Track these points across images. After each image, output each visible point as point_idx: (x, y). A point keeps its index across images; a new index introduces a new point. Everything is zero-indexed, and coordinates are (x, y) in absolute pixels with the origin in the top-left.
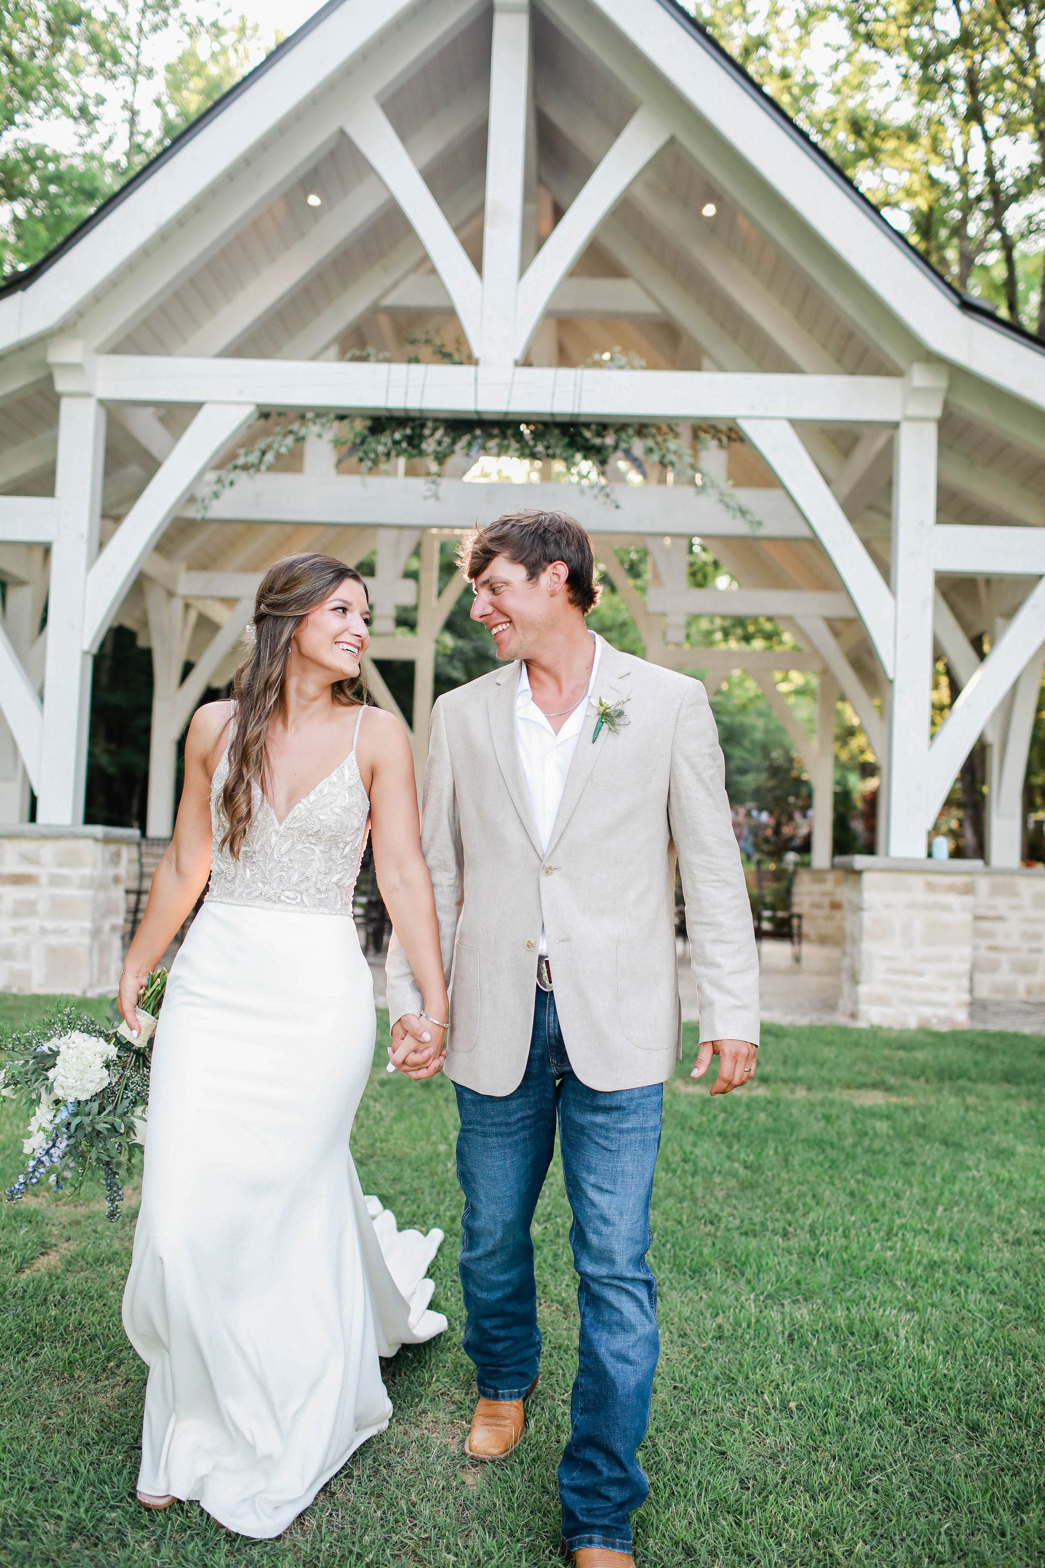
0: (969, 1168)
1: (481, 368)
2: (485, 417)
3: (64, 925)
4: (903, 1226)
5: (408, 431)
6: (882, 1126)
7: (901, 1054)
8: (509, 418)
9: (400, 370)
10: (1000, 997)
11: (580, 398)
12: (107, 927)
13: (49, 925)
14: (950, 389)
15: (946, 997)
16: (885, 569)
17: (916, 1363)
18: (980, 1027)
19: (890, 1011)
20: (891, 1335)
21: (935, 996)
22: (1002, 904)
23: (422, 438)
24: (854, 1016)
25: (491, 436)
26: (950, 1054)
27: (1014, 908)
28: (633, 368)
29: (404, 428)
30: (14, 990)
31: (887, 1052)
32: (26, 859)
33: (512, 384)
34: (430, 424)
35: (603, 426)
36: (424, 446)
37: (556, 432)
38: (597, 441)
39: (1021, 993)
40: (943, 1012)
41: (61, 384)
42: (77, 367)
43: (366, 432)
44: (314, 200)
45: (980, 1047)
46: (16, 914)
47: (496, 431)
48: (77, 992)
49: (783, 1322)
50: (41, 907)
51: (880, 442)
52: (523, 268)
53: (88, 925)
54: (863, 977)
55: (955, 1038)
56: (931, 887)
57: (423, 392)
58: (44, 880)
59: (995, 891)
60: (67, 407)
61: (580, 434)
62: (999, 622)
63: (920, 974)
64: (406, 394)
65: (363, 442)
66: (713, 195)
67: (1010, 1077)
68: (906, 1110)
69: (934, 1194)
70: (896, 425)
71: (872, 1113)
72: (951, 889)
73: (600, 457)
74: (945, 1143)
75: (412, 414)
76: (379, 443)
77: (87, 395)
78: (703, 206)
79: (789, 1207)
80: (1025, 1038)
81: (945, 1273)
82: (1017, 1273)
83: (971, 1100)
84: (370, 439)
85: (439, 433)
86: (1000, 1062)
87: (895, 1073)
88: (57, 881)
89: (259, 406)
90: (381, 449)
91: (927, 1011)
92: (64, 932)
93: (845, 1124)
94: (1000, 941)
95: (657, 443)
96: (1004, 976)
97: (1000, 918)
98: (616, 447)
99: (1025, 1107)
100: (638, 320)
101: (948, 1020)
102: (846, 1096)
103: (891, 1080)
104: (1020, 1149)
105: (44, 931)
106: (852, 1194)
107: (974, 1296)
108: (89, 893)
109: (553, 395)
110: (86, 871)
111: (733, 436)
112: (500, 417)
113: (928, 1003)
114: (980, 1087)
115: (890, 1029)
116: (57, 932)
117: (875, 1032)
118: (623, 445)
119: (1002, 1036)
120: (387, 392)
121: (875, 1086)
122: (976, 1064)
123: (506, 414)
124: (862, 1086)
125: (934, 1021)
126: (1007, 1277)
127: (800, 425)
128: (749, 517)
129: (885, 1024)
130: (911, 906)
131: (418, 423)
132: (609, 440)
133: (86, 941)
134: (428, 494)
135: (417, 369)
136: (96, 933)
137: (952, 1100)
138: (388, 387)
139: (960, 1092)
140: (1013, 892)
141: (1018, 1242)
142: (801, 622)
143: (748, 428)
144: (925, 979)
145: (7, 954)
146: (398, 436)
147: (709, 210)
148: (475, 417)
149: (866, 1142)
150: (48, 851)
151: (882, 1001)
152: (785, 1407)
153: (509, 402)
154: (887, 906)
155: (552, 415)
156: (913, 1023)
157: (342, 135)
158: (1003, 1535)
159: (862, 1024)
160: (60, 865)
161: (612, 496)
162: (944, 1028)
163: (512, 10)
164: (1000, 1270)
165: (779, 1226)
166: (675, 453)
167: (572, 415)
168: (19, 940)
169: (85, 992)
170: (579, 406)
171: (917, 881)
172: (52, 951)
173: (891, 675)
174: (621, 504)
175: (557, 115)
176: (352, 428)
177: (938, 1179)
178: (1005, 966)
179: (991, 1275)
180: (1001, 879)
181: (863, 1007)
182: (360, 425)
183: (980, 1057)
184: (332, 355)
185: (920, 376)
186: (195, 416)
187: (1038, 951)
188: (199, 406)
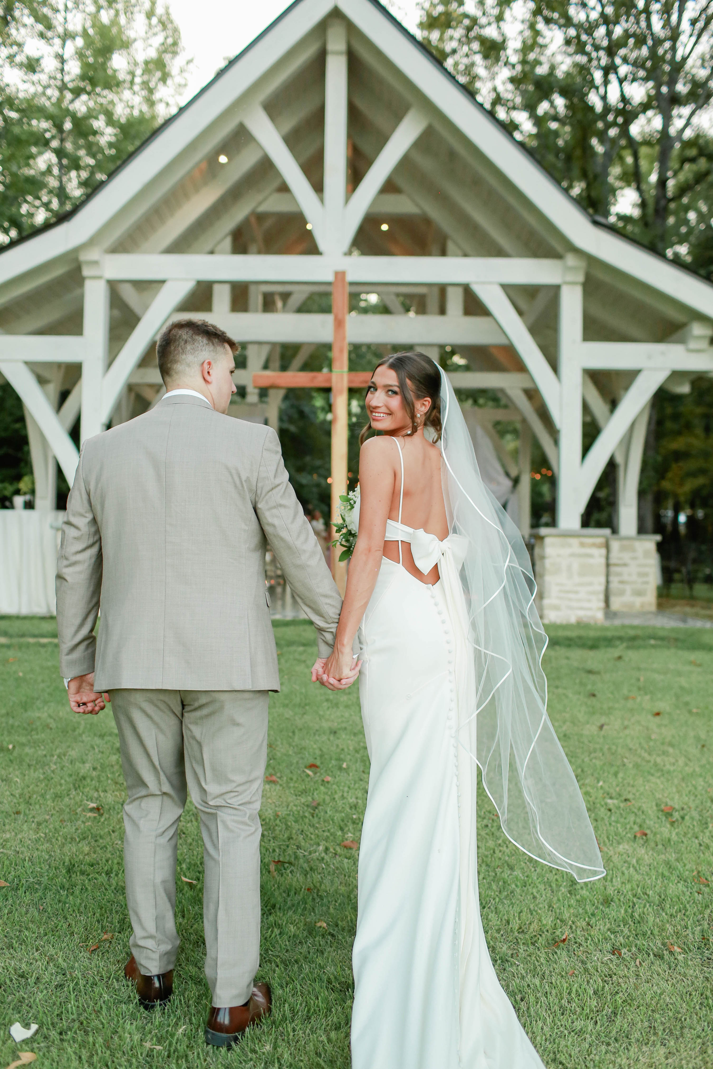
1: (324, 257)
10: (625, 609)
14: (589, 267)
15: (590, 605)
16: (554, 365)
18: (611, 624)
19: (561, 613)
21: (585, 605)
22: (626, 556)
27: (634, 558)
39: (637, 607)
40: (589, 613)
41: (86, 272)
42: (96, 263)
44: (223, 159)
51: (549, 294)
52: (347, 200)
54: (546, 594)
56: (582, 545)
59: (624, 549)
60: (88, 285)
63: (577, 592)
70: (558, 287)
72: (594, 545)
77: (99, 278)
89: (198, 281)
91: (581, 613)
94: (626, 578)
96: (628, 598)
97: (625, 565)
101: (592, 617)
113: (582, 608)
115: (561, 624)
125: (585, 618)
127: (506, 288)
129: (558, 621)
130: (573, 555)
140: (631, 549)
143: (476, 289)
144: (580, 596)
151: (556, 608)
154: (559, 556)
156: (573, 620)
157: (242, 127)
159: (546, 621)
162: (590, 622)
163: (337, 53)
171: (575, 542)
173: (559, 427)
175: (361, 105)
178: (628, 592)
180: (626, 543)
181: (547, 612)
184: (228, 243)
185: (571, 260)
186: (161, 287)
187: (646, 583)
188: (163, 282)
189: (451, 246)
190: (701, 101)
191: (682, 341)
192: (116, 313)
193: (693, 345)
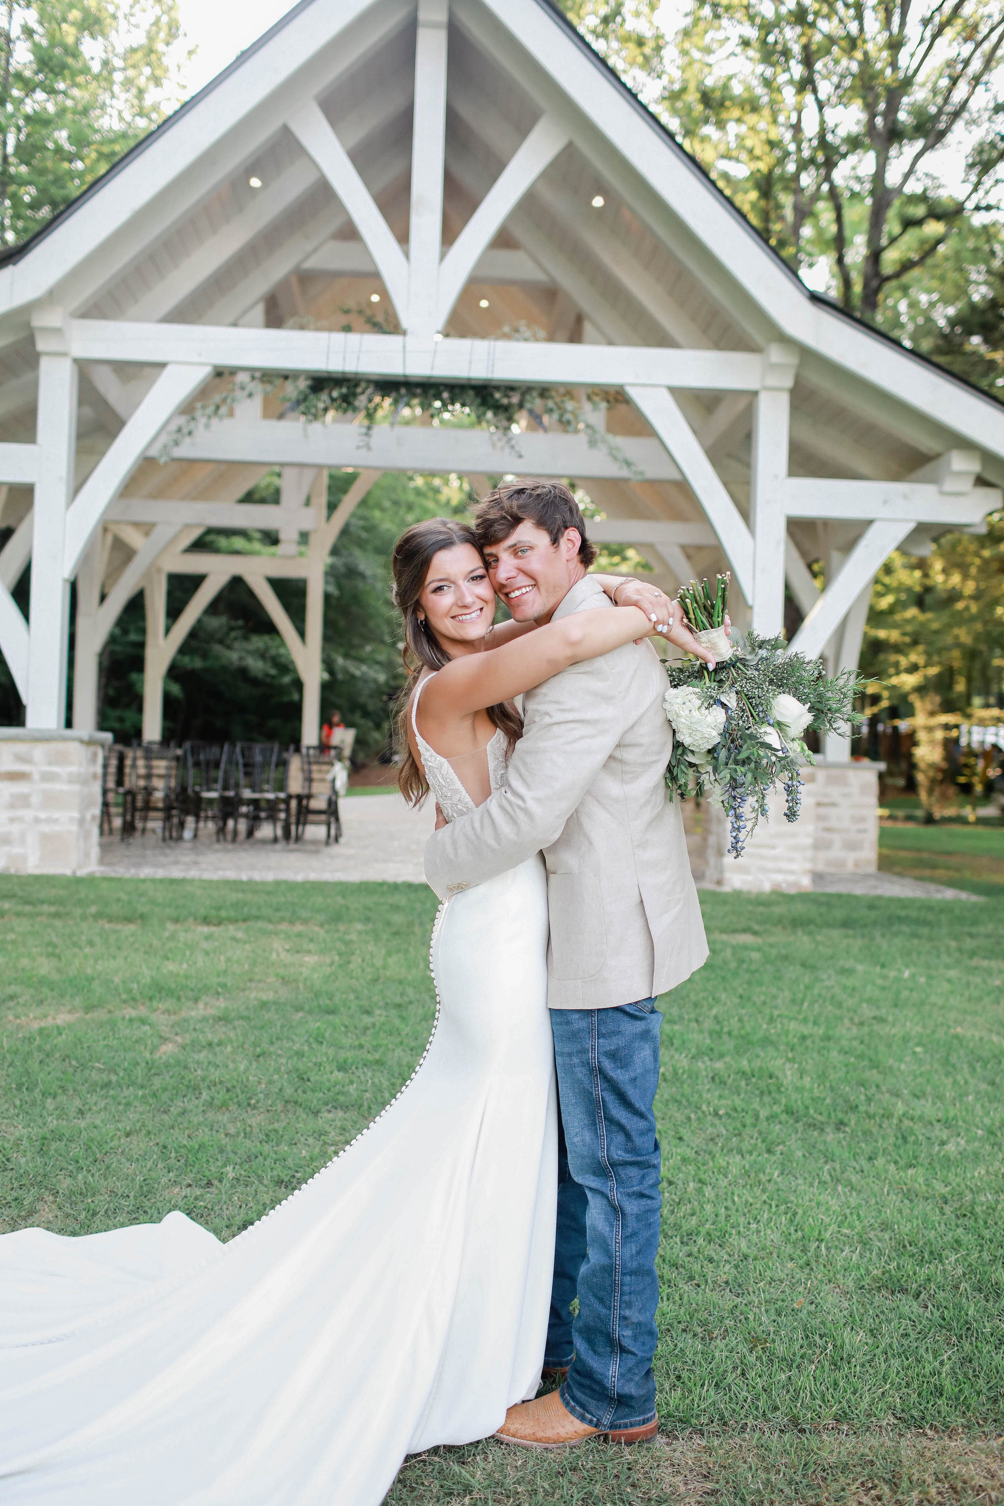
0: (822, 981)
1: (408, 338)
2: (411, 379)
3: (56, 815)
4: (779, 1016)
5: (344, 390)
6: (756, 956)
7: (761, 909)
8: (432, 381)
9: (339, 337)
10: (832, 870)
11: (493, 365)
12: (89, 817)
13: (43, 815)
14: (801, 365)
15: (795, 866)
16: (746, 513)
17: (799, 1090)
18: (819, 890)
19: (749, 878)
20: (780, 1075)
21: (784, 865)
22: (835, 793)
23: (355, 395)
24: (719, 882)
25: (414, 395)
26: (799, 908)
27: (845, 796)
28: (537, 340)
29: (341, 387)
30: (12, 871)
31: (750, 908)
32: (20, 758)
33: (435, 352)
34: (363, 385)
35: (510, 388)
36: (357, 403)
37: (471, 393)
38: (505, 401)
39: (850, 867)
40: (791, 878)
41: (41, 345)
42: (57, 331)
43: (308, 391)
44: (255, 182)
45: (821, 904)
46: (12, 806)
47: (419, 391)
48: (68, 872)
49: (706, 1070)
50: (35, 800)
51: (742, 404)
52: (444, 252)
53: (76, 815)
55: (803, 897)
57: (358, 358)
58: (36, 777)
59: (831, 781)
60: (46, 365)
61: (492, 396)
62: (835, 556)
63: (773, 847)
64: (344, 359)
65: (305, 399)
66: (601, 189)
67: (846, 924)
68: (771, 946)
69: (800, 996)
70: (755, 394)
71: (746, 948)
73: (507, 414)
74: (804, 965)
75: (348, 376)
76: (319, 400)
77: (64, 354)
78: (593, 198)
79: (696, 1005)
80: (857, 898)
81: (813, 1042)
82: (862, 1042)
83: (819, 938)
84: (312, 397)
85: (370, 391)
86: (839, 914)
87: (760, 923)
88: (48, 777)
89: (215, 367)
90: (321, 405)
91: (779, 878)
92: (56, 821)
93: (728, 953)
94: (833, 824)
95: (556, 404)
96: (836, 852)
97: (833, 805)
98: (521, 406)
99: (860, 942)
100: (528, 287)
101: (796, 884)
102: (724, 937)
103: (756, 927)
104: (860, 968)
105: (37, 820)
106: (741, 997)
107: (834, 1054)
108: (76, 788)
109: (470, 362)
110: (74, 769)
111: (620, 398)
112: (425, 380)
113: (780, 871)
114: (824, 931)
115: (749, 893)
116: (49, 821)
117: (737, 895)
118: (528, 405)
119: (840, 896)
120: (328, 358)
121: (746, 930)
122: (821, 915)
123: (429, 377)
124: (735, 931)
125: (784, 885)
126: (855, 1044)
127: (676, 392)
128: (634, 468)
129: (745, 888)
131: (352, 383)
132: (515, 399)
133: (74, 828)
134: (361, 444)
135: (353, 338)
136: (82, 821)
137: (805, 939)
138: (328, 353)
139: (810, 933)
140: (842, 782)
141: (862, 1024)
142: (659, 548)
143: (633, 393)
144: (777, 852)
145: (4, 840)
146: (335, 394)
147: (598, 202)
148: (402, 379)
149: (745, 966)
150: (39, 752)
151: (743, 870)
152: (716, 1114)
153: (432, 368)
155: (469, 379)
156: (767, 887)
157: (286, 131)
158: (862, 1171)
159: (726, 889)
160: (50, 763)
161: (517, 448)
162: (793, 891)
163: (433, 26)
164: (850, 1040)
165: (693, 1016)
166: (572, 413)
167: (485, 380)
168: (15, 829)
169: (74, 873)
170: (492, 372)
172: (45, 838)
173: (750, 602)
174: (523, 454)
175: (465, 111)
176: (296, 386)
177: (802, 987)
178: (837, 845)
179: (844, 1043)
180: (833, 772)
181: (727, 875)
182: (303, 384)
183: (823, 910)
184: (259, 312)
185: (776, 354)
186: (158, 376)
187: (864, 831)
188: (162, 365)
189: (588, 328)
190: (932, 139)
191: (934, 480)
192: (88, 411)
193: (949, 485)
